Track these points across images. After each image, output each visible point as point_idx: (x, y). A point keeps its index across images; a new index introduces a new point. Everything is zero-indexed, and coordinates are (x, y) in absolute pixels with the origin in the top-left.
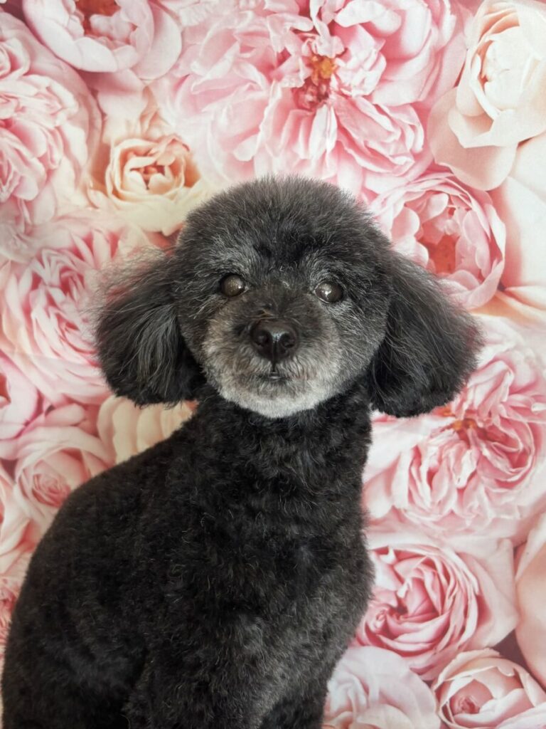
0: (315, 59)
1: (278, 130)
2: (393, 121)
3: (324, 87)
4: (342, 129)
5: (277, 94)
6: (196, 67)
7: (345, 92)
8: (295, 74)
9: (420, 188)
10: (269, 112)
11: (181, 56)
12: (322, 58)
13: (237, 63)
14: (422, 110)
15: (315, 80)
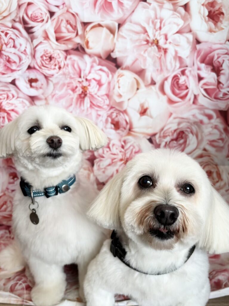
0: (83, 87)
1: (77, 104)
2: (102, 99)
3: (86, 93)
4: (91, 102)
5: (75, 96)
6: (57, 92)
7: (91, 94)
8: (79, 91)
9: (110, 112)
10: (74, 100)
11: (54, 89)
12: (85, 87)
13: (66, 90)
14: (108, 95)
15: (84, 92)
